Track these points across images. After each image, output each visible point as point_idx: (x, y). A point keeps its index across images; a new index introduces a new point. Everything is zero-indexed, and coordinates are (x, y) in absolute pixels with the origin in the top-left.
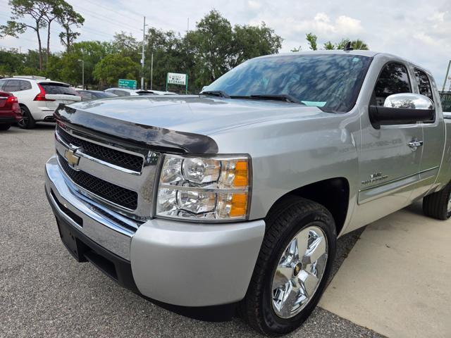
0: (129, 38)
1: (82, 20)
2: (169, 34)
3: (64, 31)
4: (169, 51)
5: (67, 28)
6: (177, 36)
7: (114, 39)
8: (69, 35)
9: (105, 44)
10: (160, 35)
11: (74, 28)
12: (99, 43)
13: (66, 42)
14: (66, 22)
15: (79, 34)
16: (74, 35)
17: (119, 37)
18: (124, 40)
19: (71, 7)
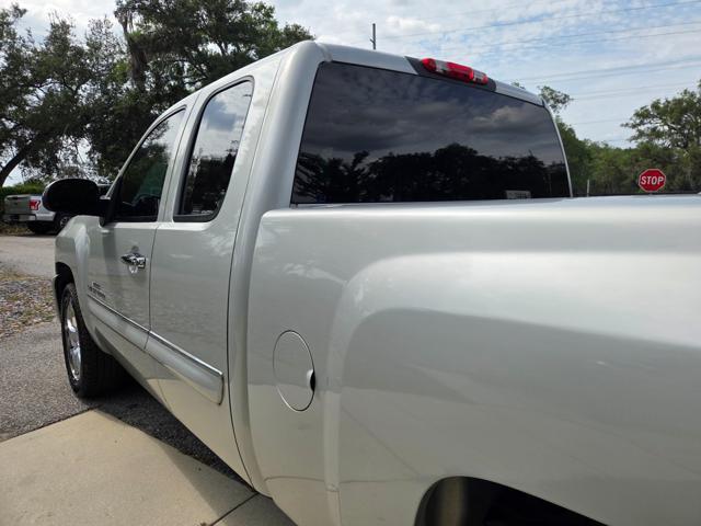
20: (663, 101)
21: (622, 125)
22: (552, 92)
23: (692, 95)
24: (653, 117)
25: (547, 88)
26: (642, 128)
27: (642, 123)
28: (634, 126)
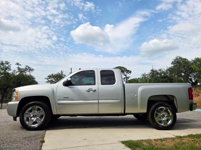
0: (148, 75)
1: (131, 72)
2: (160, 70)
3: (125, 77)
4: (161, 76)
5: (126, 76)
6: (163, 70)
7: (141, 76)
8: (126, 78)
9: (139, 78)
10: (156, 71)
11: (128, 75)
12: (136, 79)
13: (126, 80)
14: (125, 73)
15: (130, 77)
16: (128, 78)
17: (143, 75)
18: (145, 76)
19: (126, 69)
20: (54, 74)
21: (45, 78)
22: (29, 67)
23: (60, 74)
24: (52, 77)
25: (27, 66)
26: (49, 80)
27: (49, 79)
28: (48, 79)
